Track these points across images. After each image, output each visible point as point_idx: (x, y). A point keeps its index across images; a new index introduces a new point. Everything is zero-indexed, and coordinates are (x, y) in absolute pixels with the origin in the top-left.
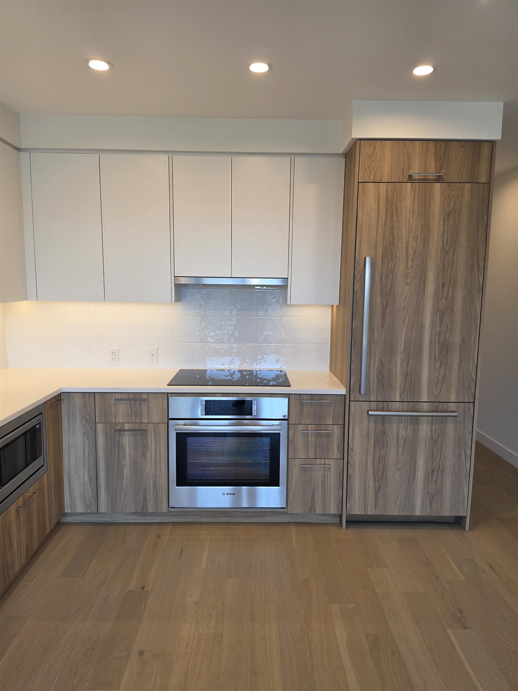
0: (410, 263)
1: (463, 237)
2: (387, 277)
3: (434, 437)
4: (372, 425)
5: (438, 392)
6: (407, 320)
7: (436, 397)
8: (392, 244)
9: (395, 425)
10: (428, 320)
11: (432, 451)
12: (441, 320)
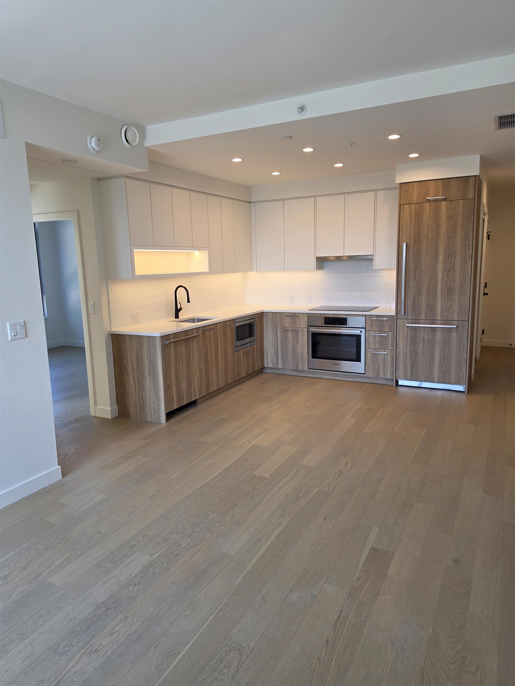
0: (429, 245)
1: (459, 229)
2: (416, 253)
3: (445, 339)
4: (409, 332)
5: (447, 315)
6: (428, 276)
7: (445, 317)
8: (419, 235)
9: (422, 332)
10: (440, 275)
11: (444, 348)
12: (448, 275)
